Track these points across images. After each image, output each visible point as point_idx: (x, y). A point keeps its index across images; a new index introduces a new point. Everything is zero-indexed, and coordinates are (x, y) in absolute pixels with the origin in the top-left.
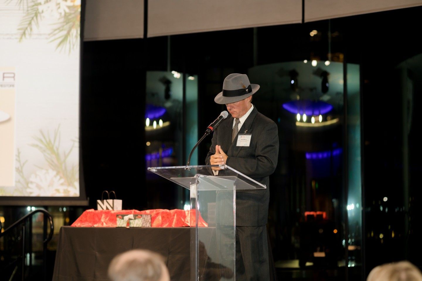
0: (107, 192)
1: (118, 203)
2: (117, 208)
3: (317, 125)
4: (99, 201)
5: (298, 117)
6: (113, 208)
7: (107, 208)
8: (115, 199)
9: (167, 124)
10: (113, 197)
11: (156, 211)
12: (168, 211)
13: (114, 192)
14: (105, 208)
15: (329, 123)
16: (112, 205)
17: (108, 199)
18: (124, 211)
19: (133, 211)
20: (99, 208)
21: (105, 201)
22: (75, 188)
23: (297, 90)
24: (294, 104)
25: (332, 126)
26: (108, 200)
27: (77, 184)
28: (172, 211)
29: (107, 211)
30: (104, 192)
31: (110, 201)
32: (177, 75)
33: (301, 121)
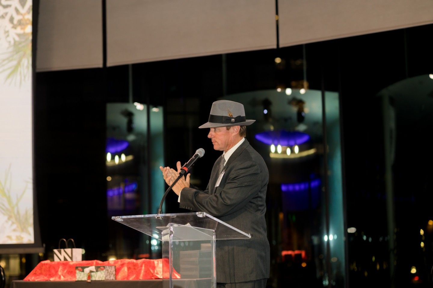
0: (65, 240)
1: (78, 253)
2: (76, 258)
3: (293, 156)
4: (56, 251)
5: (273, 148)
6: (71, 258)
7: (65, 259)
8: (74, 248)
9: (130, 158)
10: (72, 246)
11: (121, 261)
12: (134, 261)
13: (73, 240)
14: (62, 259)
15: (305, 153)
16: (70, 255)
17: (65, 248)
18: (85, 262)
19: (95, 262)
20: (56, 259)
21: (62, 250)
22: (30, 234)
23: (271, 120)
24: (267, 134)
25: (308, 157)
26: (66, 250)
27: (31, 230)
28: (140, 261)
29: (65, 262)
30: (61, 240)
31: (68, 250)
32: (139, 107)
33: (276, 152)
